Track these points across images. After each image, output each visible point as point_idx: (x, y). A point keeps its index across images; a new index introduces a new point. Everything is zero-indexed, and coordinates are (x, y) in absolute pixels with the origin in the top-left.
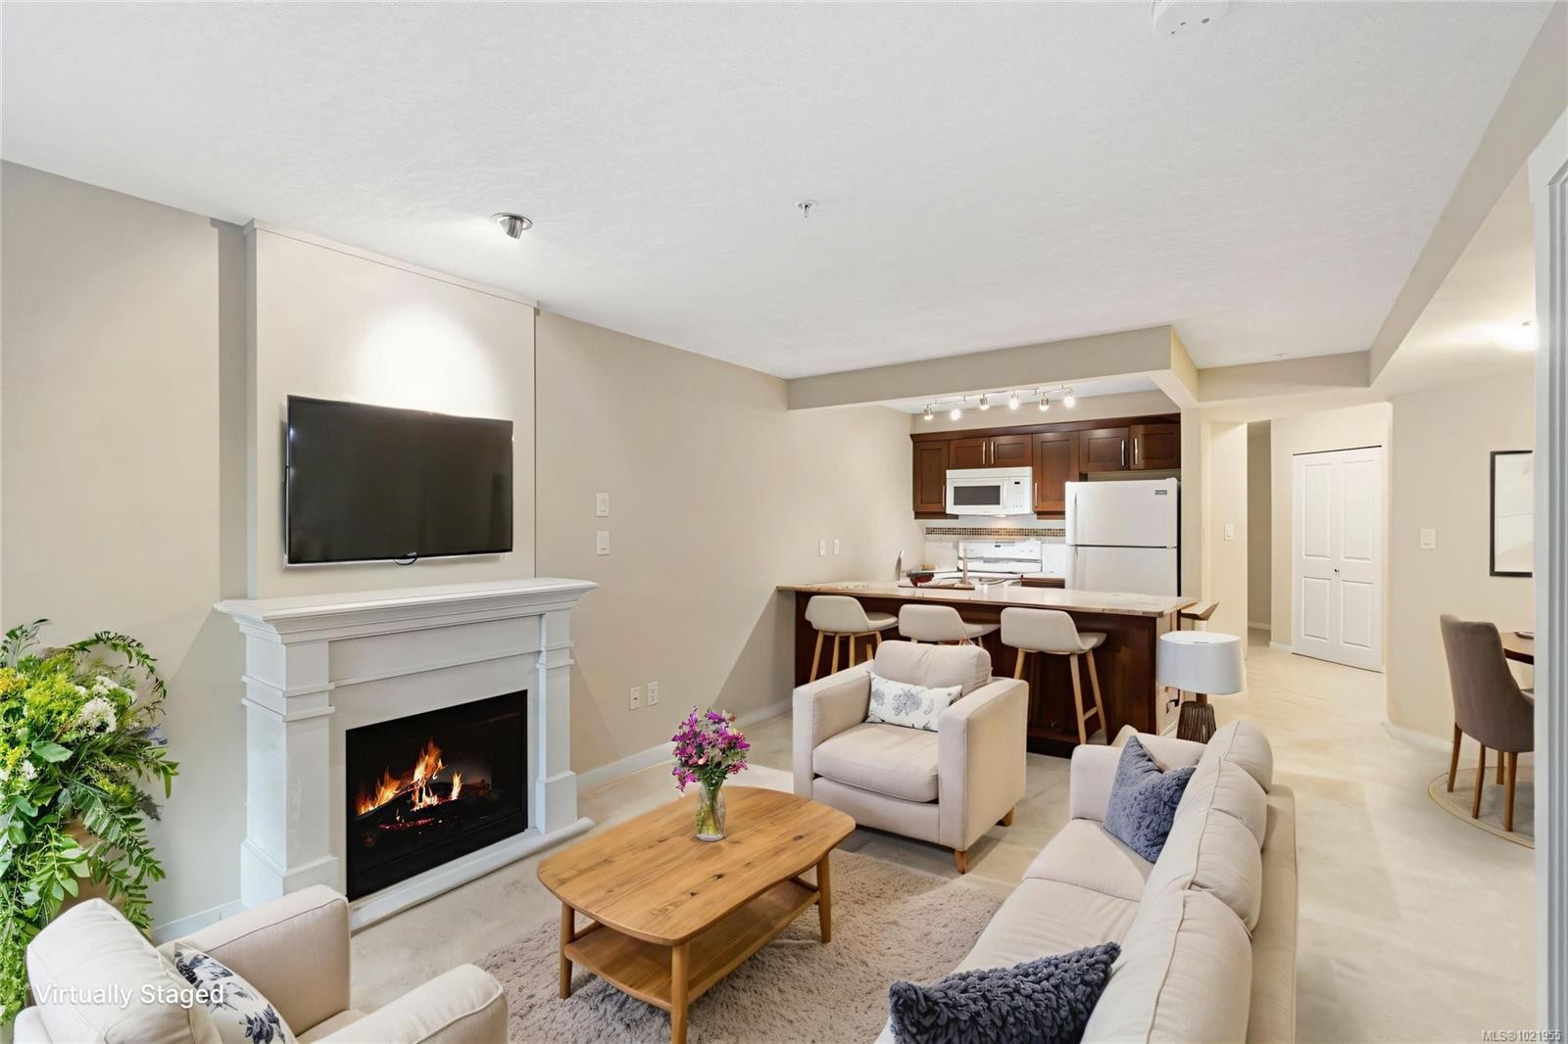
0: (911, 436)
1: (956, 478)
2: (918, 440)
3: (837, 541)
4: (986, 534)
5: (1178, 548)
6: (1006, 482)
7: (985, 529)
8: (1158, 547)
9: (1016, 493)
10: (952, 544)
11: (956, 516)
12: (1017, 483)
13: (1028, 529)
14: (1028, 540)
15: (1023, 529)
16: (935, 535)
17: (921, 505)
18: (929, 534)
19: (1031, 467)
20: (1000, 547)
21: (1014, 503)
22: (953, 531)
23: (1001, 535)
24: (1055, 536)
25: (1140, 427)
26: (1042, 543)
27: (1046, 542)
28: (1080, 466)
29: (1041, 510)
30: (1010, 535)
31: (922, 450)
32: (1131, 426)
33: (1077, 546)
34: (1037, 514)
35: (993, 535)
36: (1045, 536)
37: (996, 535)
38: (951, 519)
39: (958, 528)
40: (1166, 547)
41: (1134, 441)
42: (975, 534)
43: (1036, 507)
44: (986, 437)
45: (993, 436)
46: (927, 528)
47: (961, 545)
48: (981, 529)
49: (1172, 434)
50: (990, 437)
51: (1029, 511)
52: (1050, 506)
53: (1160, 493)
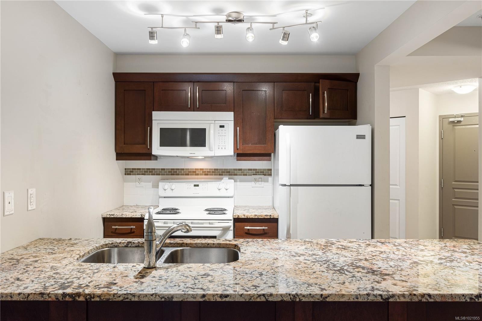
0: (115, 75)
1: (161, 120)
2: (119, 78)
3: (32, 191)
4: (183, 175)
5: (372, 185)
6: (212, 125)
7: (183, 169)
8: (357, 185)
9: (221, 136)
10: (151, 184)
11: (156, 158)
12: (222, 127)
13: (222, 169)
14: (222, 179)
15: (217, 169)
16: (134, 176)
17: (124, 145)
18: (128, 174)
19: (233, 112)
20: (198, 186)
21: (219, 146)
22: (152, 172)
23: (198, 175)
24: (244, 175)
25: (327, 82)
26: (235, 182)
27: (238, 180)
28: (276, 114)
29: (241, 152)
30: (205, 175)
31: (124, 90)
32: (321, 80)
33: (291, 185)
34: (237, 156)
35: (191, 175)
36: (236, 175)
37: (193, 175)
38: (151, 160)
39: (157, 169)
40: (363, 185)
41: (324, 93)
42: (174, 175)
43: (237, 149)
44: (191, 82)
45: (199, 82)
46: (126, 169)
47: (161, 184)
48: (178, 169)
49: (348, 90)
50: (195, 83)
51: (232, 153)
52: (250, 148)
53: (361, 137)
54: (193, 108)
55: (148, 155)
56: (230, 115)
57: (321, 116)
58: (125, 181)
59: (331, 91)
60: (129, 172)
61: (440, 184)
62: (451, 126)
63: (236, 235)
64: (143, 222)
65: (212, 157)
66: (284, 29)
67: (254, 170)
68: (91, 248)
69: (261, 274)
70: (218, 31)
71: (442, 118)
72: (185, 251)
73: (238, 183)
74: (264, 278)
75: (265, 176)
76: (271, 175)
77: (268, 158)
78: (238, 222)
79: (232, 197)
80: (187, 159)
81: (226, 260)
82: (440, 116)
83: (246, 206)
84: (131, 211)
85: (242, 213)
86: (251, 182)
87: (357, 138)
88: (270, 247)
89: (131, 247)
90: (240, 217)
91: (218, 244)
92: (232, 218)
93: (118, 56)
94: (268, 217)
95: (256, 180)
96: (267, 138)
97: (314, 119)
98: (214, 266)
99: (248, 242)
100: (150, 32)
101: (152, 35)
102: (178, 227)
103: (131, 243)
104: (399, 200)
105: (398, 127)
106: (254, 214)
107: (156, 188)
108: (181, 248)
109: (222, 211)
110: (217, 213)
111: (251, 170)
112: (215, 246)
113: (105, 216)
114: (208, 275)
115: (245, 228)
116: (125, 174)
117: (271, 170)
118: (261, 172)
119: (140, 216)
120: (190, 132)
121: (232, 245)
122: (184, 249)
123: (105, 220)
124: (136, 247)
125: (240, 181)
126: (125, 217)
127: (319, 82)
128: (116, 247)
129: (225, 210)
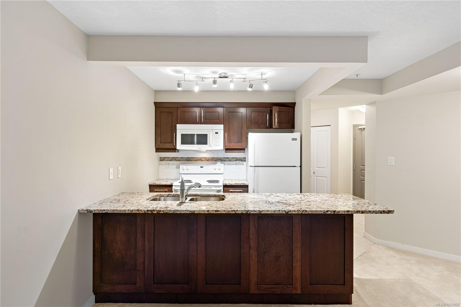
0: (155, 103)
1: (182, 129)
2: (157, 105)
3: (120, 168)
4: (194, 161)
5: (301, 166)
6: (211, 132)
7: (194, 158)
8: (292, 167)
9: (216, 138)
10: (175, 166)
11: (178, 151)
12: (217, 133)
13: (217, 158)
14: (217, 163)
15: (214, 158)
16: (165, 162)
17: (160, 144)
18: (162, 161)
19: (223, 125)
20: (203, 167)
21: (215, 144)
22: (176, 159)
23: (203, 161)
24: (230, 161)
25: (277, 107)
26: (224, 165)
27: (226, 164)
28: (248, 126)
29: (228, 148)
30: (207, 161)
31: (161, 112)
32: (273, 107)
33: (255, 166)
34: (225, 150)
35: (199, 161)
36: (225, 161)
37: (200, 161)
38: (176, 152)
39: (179, 158)
40: (296, 167)
41: (275, 114)
42: (188, 161)
43: (226, 146)
44: (199, 107)
45: (203, 107)
46: (160, 158)
47: (181, 166)
48: (191, 158)
49: (289, 112)
50: (201, 108)
51: (223, 148)
52: (232, 145)
53: (294, 139)
54: (200, 123)
55: (174, 150)
56: (221, 126)
57: (274, 127)
58: (160, 164)
59: (279, 112)
60: (162, 159)
61: (353, 167)
62: (360, 131)
63: (224, 191)
64: (172, 187)
65: (211, 151)
66: (250, 82)
67: (235, 158)
68: (151, 196)
69: (234, 204)
70: (214, 83)
71: (355, 126)
72: (198, 198)
73: (226, 166)
74: (235, 206)
75: (242, 162)
76: (245, 161)
77: (243, 151)
78: (226, 187)
79: (222, 174)
80: (197, 152)
81: (218, 200)
82: (353, 125)
83: (230, 179)
84: (165, 181)
85: (228, 183)
86: (234, 165)
87: (292, 140)
88: (240, 196)
89: (170, 196)
90: (227, 184)
91: (214, 195)
92: (222, 185)
93: (157, 92)
94: (243, 184)
95: (236, 164)
96: (243, 139)
97: (270, 129)
98: (212, 202)
99: (230, 194)
100: (178, 84)
101: (179, 85)
102: (195, 184)
103: (170, 194)
104: (327, 177)
105: (326, 132)
106: (235, 183)
107: (178, 168)
108: (196, 197)
109: (217, 181)
110: (213, 182)
111: (234, 158)
112: (213, 196)
113: (151, 184)
114: (210, 205)
115: (230, 190)
116: (160, 161)
117: (245, 158)
118: (240, 159)
119: (170, 184)
120: (197, 136)
121: (221, 195)
122: (197, 198)
123: (151, 186)
124: (173, 196)
125: (228, 165)
126: (162, 184)
127: (272, 107)
128: (163, 196)
129: (219, 181)
